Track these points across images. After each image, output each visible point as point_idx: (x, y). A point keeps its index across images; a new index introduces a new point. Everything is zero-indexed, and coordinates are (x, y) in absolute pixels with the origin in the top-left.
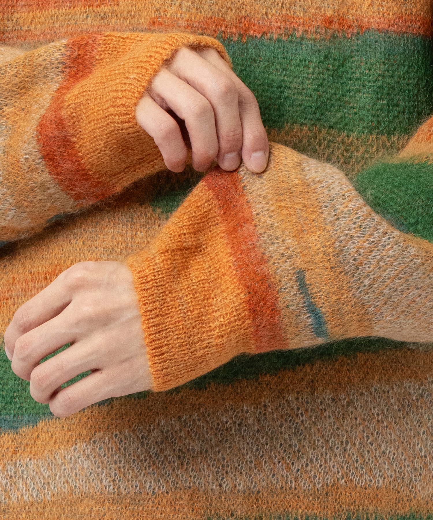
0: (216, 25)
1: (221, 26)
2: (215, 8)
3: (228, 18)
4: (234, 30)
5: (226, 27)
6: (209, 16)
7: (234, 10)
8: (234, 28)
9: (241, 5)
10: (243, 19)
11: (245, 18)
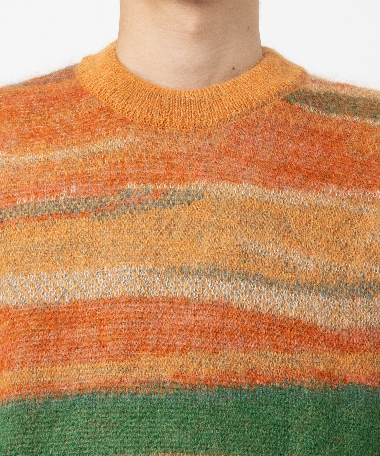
0: (230, 378)
1: (234, 378)
2: (228, 363)
3: (239, 371)
4: (243, 380)
5: (238, 378)
6: (223, 370)
7: (243, 364)
8: (244, 379)
9: (248, 360)
10: (250, 371)
11: (252, 370)
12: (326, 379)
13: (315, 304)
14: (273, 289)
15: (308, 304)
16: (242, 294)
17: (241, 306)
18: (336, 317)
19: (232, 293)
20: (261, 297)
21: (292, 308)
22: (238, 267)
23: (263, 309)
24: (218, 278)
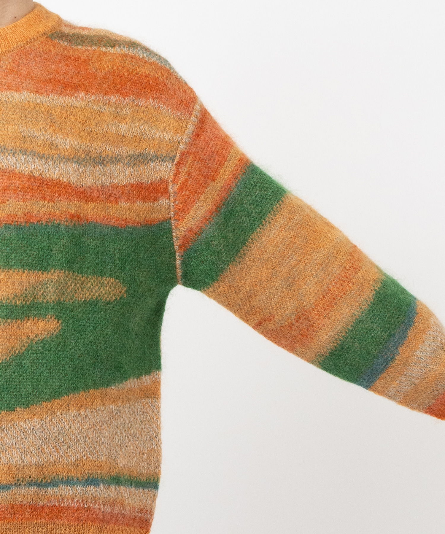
0: (13, 218)
1: (15, 218)
2: (12, 209)
3: (19, 214)
4: (22, 220)
5: (18, 219)
6: (9, 214)
7: (22, 209)
8: (22, 219)
9: (25, 206)
10: (27, 214)
11: (28, 213)
12: (76, 218)
13: (70, 170)
14: (43, 160)
15: (65, 169)
16: (22, 164)
17: (22, 171)
18: (83, 178)
19: (15, 163)
20: (35, 166)
21: (55, 173)
22: (20, 146)
23: (36, 173)
24: (6, 154)
